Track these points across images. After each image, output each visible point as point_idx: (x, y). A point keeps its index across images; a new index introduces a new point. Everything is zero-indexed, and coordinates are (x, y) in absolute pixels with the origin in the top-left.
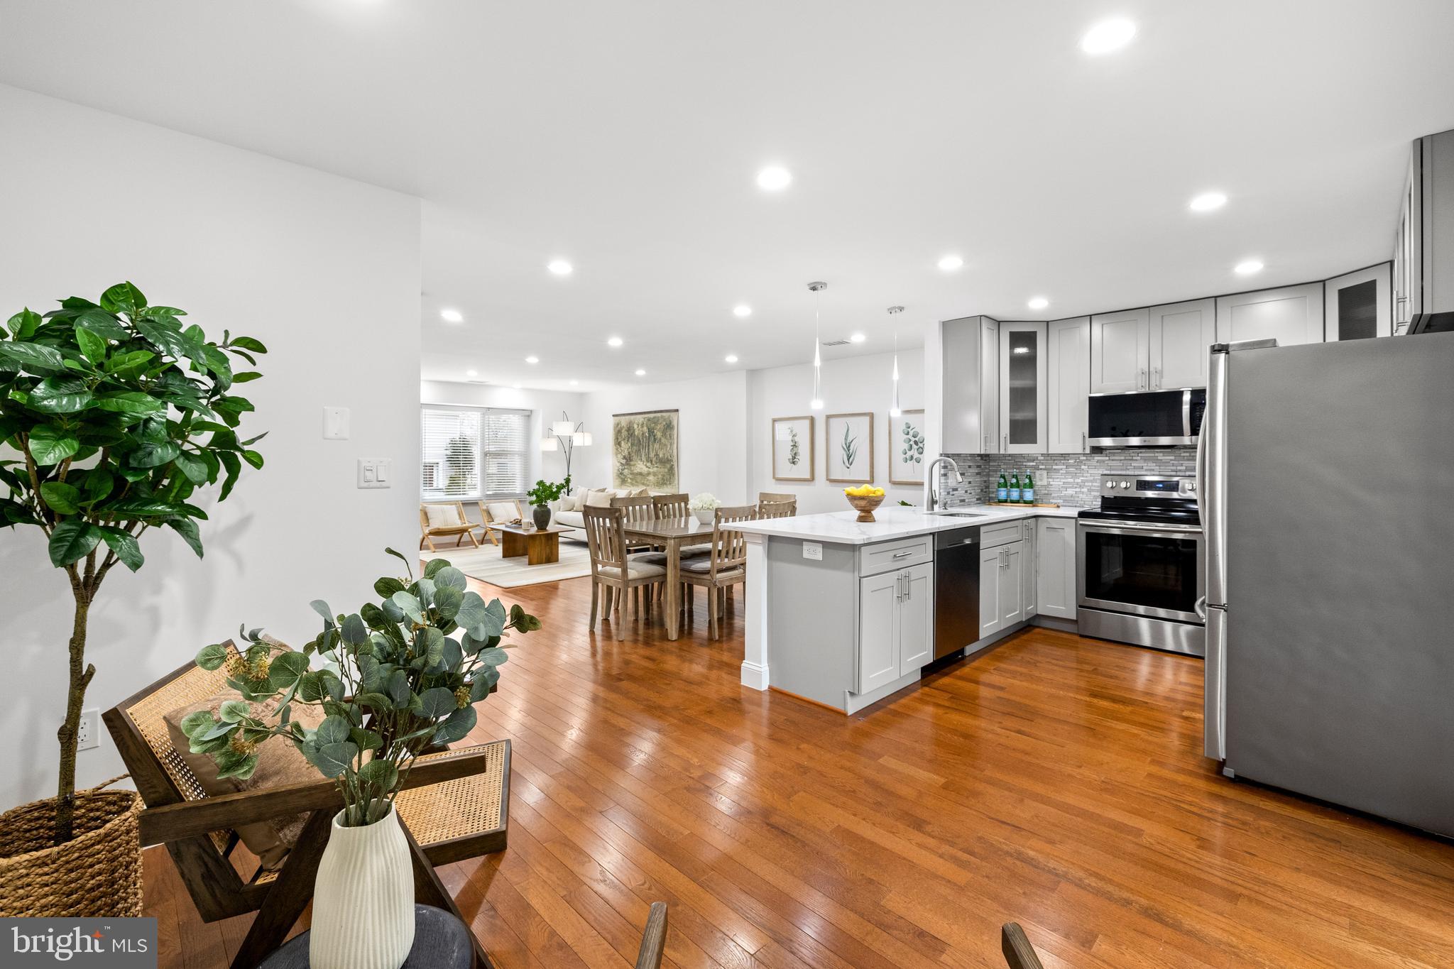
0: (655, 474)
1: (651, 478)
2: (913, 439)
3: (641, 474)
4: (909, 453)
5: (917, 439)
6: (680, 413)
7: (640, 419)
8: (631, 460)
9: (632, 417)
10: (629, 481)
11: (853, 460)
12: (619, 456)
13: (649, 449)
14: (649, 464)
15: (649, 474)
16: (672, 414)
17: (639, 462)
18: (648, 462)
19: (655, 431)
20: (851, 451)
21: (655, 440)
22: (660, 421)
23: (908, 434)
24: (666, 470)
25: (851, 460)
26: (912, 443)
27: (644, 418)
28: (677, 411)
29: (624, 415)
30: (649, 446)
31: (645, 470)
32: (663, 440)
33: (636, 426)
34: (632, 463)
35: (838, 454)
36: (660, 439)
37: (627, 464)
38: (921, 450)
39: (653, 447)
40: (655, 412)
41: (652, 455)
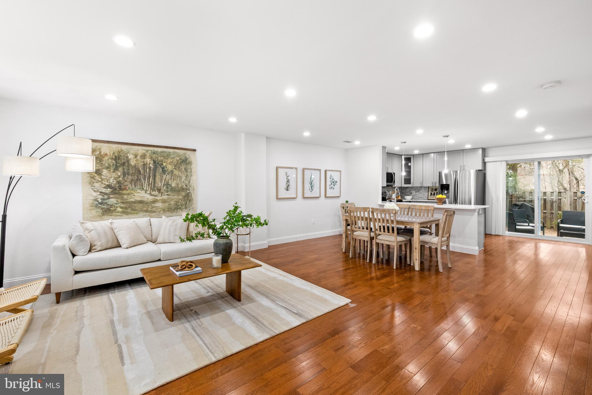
0: (164, 201)
1: (159, 205)
2: (332, 181)
3: (141, 202)
4: (331, 186)
5: (333, 181)
6: (197, 152)
7: (141, 150)
8: (120, 188)
9: (124, 147)
10: (119, 209)
11: (313, 188)
12: (97, 185)
13: (154, 180)
14: (156, 193)
15: (154, 202)
16: (188, 152)
17: (139, 191)
18: (154, 190)
19: (164, 164)
20: (312, 185)
21: (164, 171)
22: (172, 156)
23: (331, 179)
24: (181, 197)
25: (312, 188)
26: (332, 182)
27: (147, 151)
28: (195, 150)
29: (108, 142)
30: (155, 176)
31: (149, 198)
32: (176, 172)
33: (131, 156)
34: (125, 192)
35: (307, 186)
36: (172, 171)
37: (113, 193)
38: (334, 185)
39: (162, 177)
40: (166, 147)
41: (159, 184)
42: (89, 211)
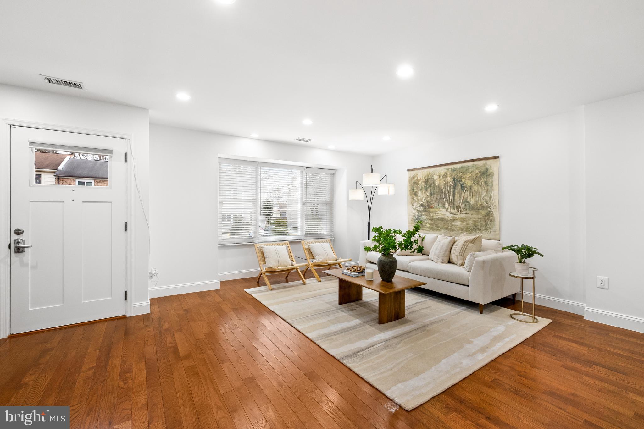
0: (462, 220)
1: (458, 223)
3: (443, 220)
6: (501, 160)
7: (443, 170)
8: (429, 207)
9: (431, 170)
10: (428, 225)
12: (415, 204)
13: (454, 197)
14: (455, 211)
15: (454, 220)
16: (489, 162)
17: (441, 209)
18: (453, 208)
19: (463, 180)
21: (463, 188)
22: (471, 170)
24: (480, 216)
27: (448, 169)
28: (497, 157)
29: (421, 168)
30: (454, 194)
31: (448, 216)
32: (475, 188)
33: (436, 177)
34: (431, 210)
36: (471, 187)
37: (425, 211)
39: (461, 194)
40: (464, 162)
41: (458, 202)
42: (411, 224)
